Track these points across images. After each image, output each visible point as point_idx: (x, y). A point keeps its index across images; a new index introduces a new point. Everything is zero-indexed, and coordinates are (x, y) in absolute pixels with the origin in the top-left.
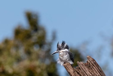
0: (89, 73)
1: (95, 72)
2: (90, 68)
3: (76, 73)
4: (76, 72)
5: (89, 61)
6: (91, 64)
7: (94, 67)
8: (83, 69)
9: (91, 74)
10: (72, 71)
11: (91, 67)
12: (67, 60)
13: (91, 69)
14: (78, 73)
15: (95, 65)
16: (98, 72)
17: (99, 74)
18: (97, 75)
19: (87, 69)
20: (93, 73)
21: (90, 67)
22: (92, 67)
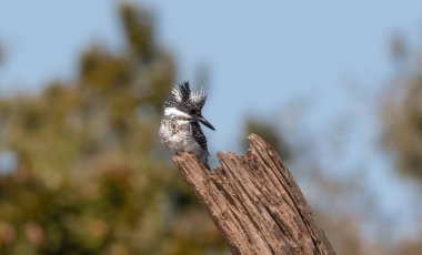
0: (252, 187)
1: (271, 187)
2: (256, 172)
3: (214, 186)
4: (212, 184)
5: (254, 152)
6: (260, 159)
7: (269, 170)
8: (236, 175)
9: (260, 190)
10: (202, 179)
11: (260, 168)
12: (185, 143)
13: (261, 175)
14: (219, 187)
15: (272, 164)
16: (281, 187)
17: (284, 192)
18: (279, 194)
19: (246, 175)
20: (264, 189)
21: (257, 168)
22: (263, 170)
